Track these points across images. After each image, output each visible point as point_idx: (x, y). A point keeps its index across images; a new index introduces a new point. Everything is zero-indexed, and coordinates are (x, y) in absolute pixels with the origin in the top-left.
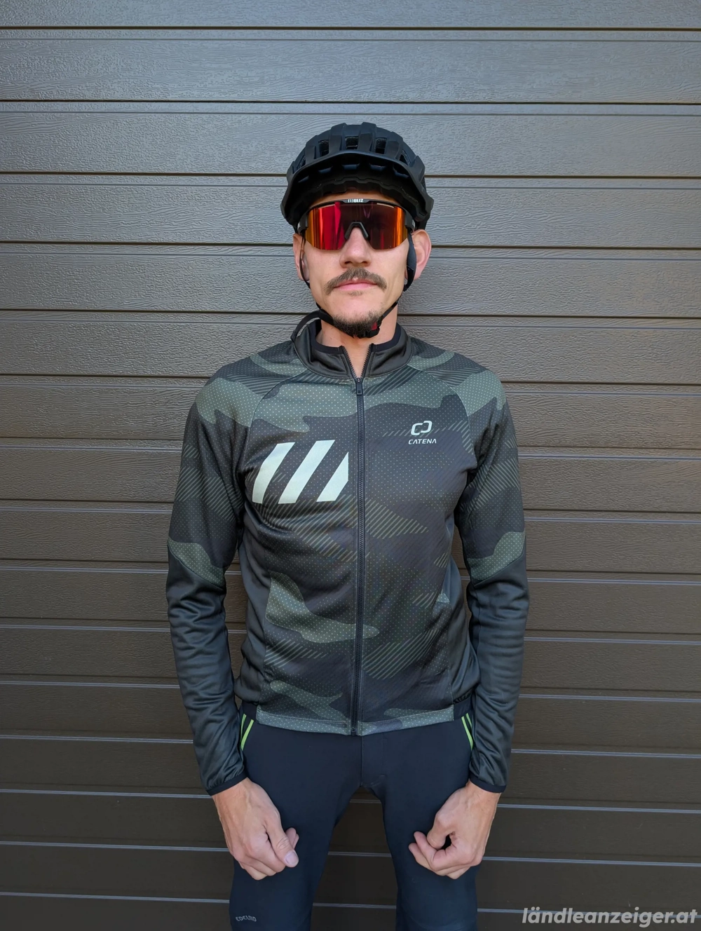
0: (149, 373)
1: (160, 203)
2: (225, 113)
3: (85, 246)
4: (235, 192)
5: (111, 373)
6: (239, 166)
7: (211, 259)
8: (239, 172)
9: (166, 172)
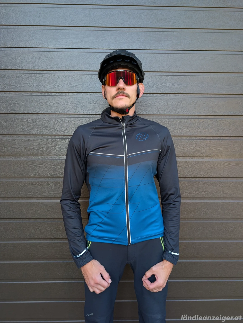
0: (41, 134)
1: (46, 79)
2: (67, 52)
3: (21, 93)
4: (70, 76)
5: (28, 134)
6: (71, 68)
7: (62, 97)
8: (71, 70)
9: (48, 70)
